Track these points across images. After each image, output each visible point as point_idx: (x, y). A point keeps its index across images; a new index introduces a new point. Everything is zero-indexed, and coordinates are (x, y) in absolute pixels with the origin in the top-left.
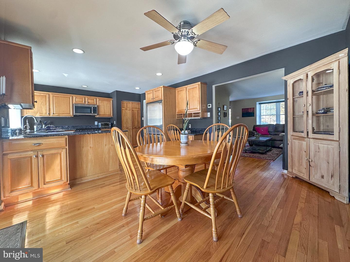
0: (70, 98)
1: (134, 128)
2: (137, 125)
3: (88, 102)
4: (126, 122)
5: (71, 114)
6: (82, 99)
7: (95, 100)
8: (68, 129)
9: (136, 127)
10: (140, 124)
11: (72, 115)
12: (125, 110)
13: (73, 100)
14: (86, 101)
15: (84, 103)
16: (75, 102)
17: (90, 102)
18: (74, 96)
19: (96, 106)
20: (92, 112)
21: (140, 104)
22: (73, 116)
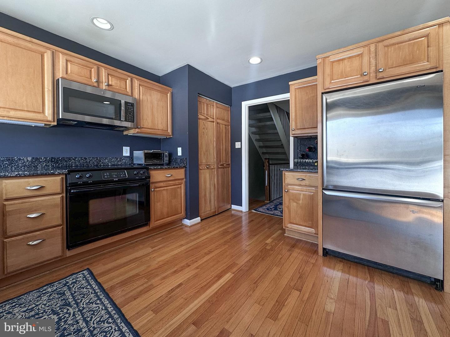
0: (42, 57)
1: (220, 166)
2: (225, 158)
3: (108, 85)
4: (207, 151)
5: (46, 114)
6: (91, 71)
7: (128, 82)
8: (36, 167)
9: (222, 165)
10: (229, 157)
11: (50, 118)
12: (205, 122)
13: (56, 67)
14: (101, 80)
15: (96, 84)
16: (65, 76)
17: (113, 84)
18: (62, 57)
19: (130, 100)
20: (123, 118)
21: (230, 112)
22: (55, 124)
